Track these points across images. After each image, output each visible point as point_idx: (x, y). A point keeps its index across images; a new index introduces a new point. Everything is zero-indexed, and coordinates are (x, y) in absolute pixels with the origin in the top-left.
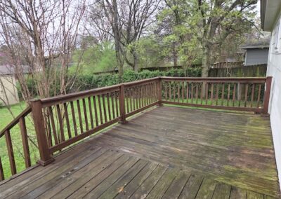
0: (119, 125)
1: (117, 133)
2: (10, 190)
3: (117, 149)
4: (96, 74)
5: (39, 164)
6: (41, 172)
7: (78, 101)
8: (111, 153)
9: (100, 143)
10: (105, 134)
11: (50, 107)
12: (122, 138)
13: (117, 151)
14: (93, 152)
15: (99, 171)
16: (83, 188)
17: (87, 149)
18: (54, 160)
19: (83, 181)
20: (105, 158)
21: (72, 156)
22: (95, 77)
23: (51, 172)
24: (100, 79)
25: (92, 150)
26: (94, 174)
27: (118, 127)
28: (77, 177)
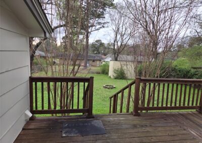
0: (196, 112)
1: (192, 117)
2: (116, 119)
3: (185, 128)
4: (194, 68)
5: (132, 114)
6: (131, 117)
7: (164, 85)
8: (179, 128)
9: (174, 118)
10: (180, 114)
11: (145, 84)
12: (194, 123)
13: (184, 129)
14: (165, 121)
15: (165, 134)
16: (150, 138)
17: (163, 118)
18: (140, 115)
19: (152, 135)
20: (173, 129)
21: (151, 117)
22: (193, 71)
23: (136, 120)
24: (197, 73)
25: (165, 120)
26: (160, 134)
27: (194, 113)
28: (149, 130)
